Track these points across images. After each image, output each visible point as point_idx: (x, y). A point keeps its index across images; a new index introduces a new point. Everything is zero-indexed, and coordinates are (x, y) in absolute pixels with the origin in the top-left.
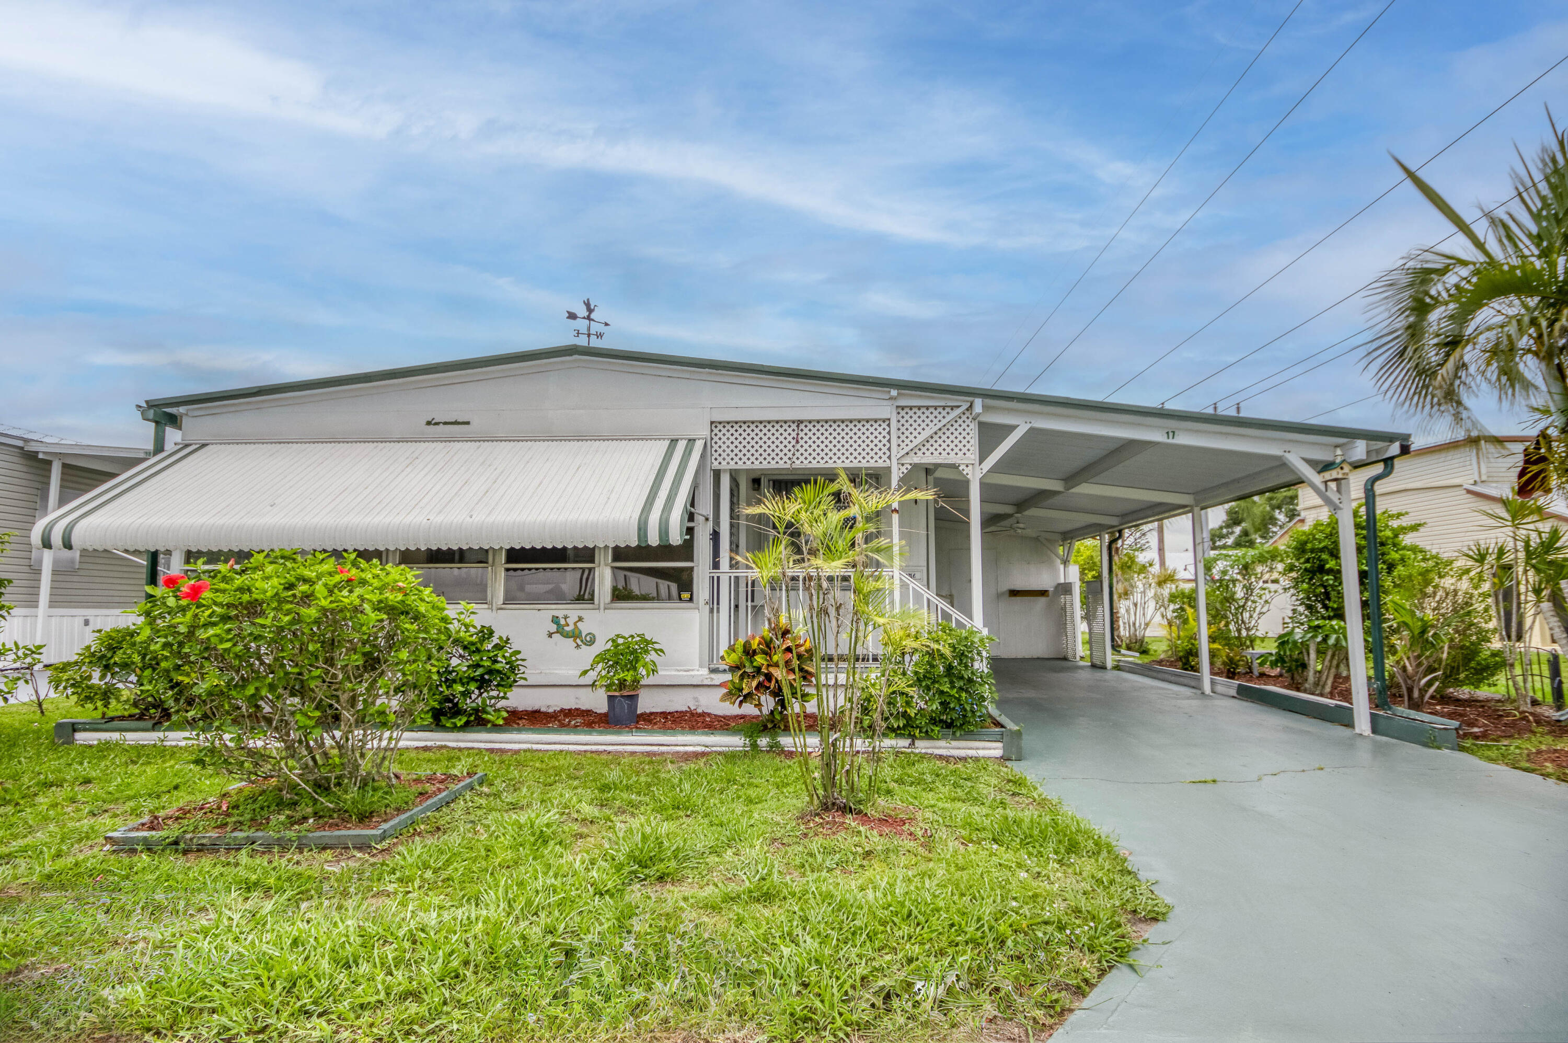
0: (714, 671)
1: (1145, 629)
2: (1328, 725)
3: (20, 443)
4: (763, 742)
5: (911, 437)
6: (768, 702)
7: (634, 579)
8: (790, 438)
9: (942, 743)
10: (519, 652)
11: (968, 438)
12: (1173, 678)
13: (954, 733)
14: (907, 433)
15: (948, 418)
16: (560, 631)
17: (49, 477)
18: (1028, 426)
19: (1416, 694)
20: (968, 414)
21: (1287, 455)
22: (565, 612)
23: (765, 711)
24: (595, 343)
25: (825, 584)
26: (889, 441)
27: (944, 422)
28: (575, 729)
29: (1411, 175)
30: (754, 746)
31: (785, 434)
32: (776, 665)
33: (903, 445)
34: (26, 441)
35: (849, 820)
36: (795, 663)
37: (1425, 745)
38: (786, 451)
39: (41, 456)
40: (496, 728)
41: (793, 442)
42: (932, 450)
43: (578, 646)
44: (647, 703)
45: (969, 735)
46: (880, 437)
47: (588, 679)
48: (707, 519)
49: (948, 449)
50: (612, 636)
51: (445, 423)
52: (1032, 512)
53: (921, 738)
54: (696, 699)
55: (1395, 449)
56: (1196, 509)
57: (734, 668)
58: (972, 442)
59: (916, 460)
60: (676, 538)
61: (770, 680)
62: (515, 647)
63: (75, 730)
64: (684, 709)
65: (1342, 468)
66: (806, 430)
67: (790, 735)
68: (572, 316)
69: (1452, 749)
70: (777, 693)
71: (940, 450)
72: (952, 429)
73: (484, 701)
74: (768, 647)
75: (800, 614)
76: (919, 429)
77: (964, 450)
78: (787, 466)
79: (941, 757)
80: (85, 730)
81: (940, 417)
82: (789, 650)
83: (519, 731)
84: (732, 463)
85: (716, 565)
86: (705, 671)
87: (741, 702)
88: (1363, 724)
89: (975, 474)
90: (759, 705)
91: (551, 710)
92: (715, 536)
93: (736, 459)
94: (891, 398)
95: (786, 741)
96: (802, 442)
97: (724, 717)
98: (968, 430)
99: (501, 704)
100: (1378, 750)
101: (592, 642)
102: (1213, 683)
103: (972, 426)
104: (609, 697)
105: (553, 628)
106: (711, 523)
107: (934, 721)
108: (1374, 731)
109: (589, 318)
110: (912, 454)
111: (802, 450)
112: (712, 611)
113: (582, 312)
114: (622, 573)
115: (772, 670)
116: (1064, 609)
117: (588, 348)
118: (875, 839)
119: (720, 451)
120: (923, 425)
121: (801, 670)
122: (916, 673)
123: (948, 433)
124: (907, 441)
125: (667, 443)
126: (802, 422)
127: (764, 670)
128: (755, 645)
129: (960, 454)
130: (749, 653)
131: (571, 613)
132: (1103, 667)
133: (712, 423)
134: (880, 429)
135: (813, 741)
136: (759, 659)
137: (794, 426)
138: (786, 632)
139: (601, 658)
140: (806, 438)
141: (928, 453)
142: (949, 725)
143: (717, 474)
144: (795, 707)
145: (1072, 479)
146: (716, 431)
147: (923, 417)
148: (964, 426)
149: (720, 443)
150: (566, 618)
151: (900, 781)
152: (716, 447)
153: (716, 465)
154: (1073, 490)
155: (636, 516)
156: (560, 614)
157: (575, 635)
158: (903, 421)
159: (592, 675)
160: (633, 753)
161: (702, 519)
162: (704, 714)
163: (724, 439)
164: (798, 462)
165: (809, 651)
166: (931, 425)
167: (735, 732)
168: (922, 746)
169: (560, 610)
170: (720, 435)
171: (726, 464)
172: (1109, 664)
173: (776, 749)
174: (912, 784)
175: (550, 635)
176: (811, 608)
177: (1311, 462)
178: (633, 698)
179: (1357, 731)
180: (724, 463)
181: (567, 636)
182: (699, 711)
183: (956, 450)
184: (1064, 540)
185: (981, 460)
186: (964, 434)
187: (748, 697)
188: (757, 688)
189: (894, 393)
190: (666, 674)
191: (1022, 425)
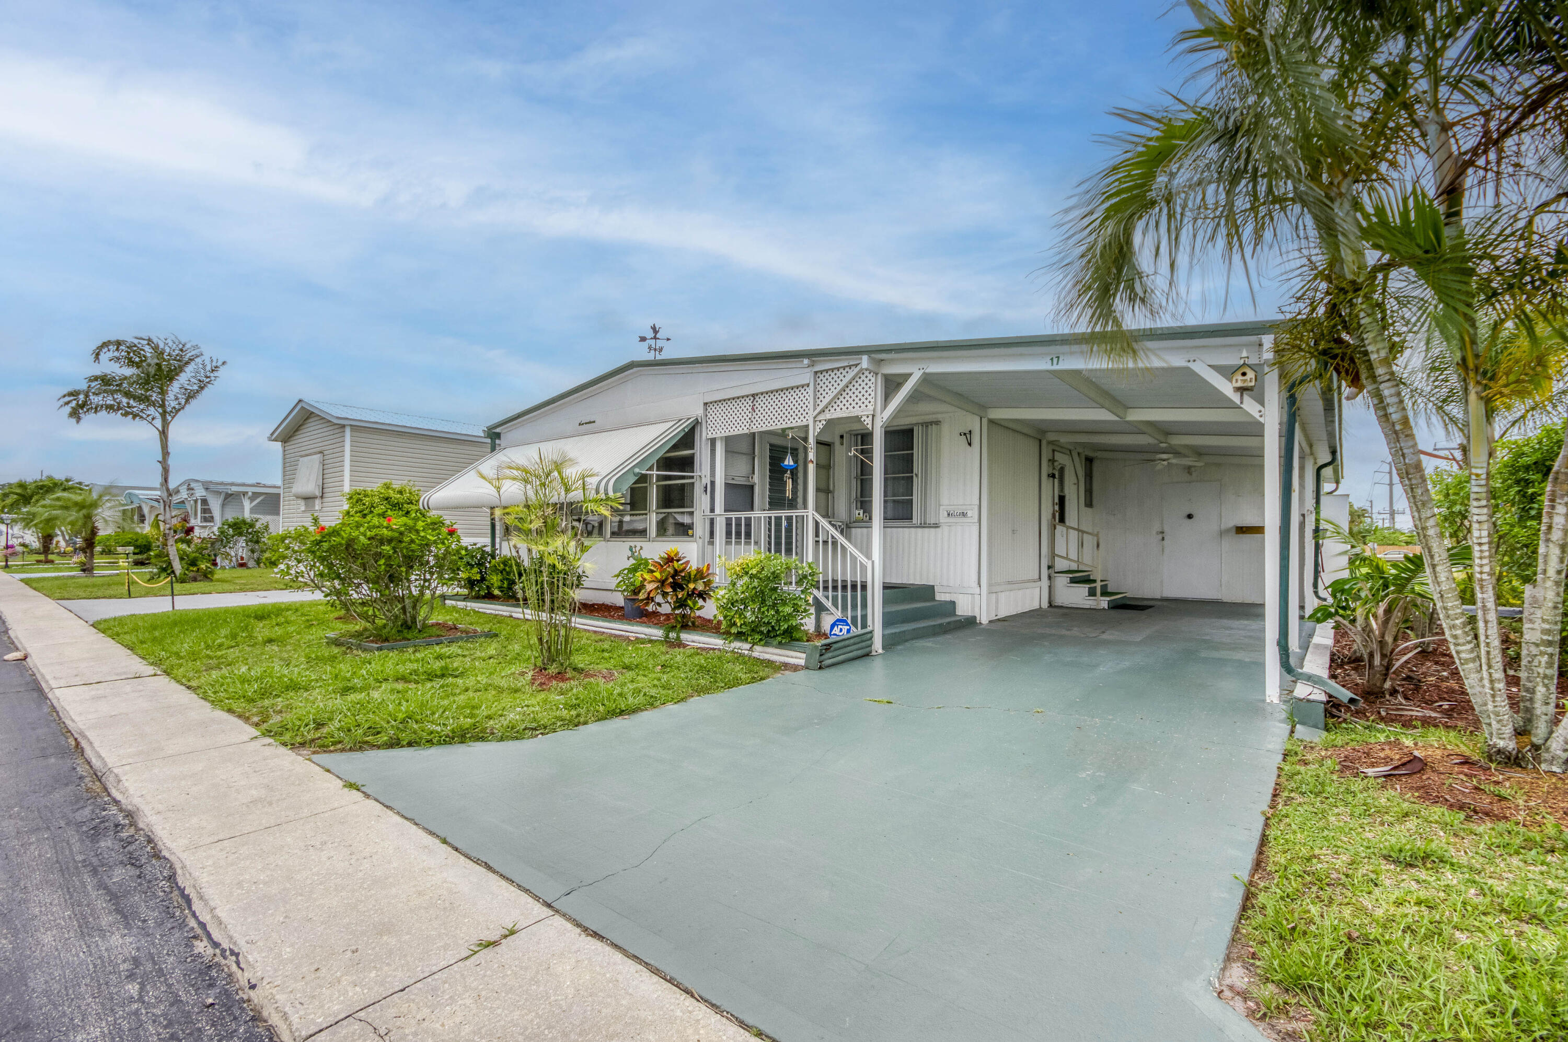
5: (823, 397)
8: (750, 409)
9: (769, 650)
14: (824, 394)
15: (853, 375)
16: (633, 555)
18: (922, 371)
21: (1192, 366)
24: (658, 356)
26: (806, 403)
30: (667, 636)
38: (747, 419)
41: (752, 412)
42: (842, 405)
46: (799, 400)
48: (701, 476)
49: (853, 403)
51: (586, 423)
59: (829, 416)
65: (1244, 374)
66: (759, 401)
68: (643, 339)
71: (848, 405)
72: (858, 385)
77: (868, 402)
78: (749, 431)
79: (758, 659)
89: (877, 423)
93: (721, 429)
94: (805, 367)
96: (757, 411)
98: (871, 383)
103: (874, 379)
105: (630, 554)
106: (706, 479)
109: (655, 338)
110: (827, 411)
111: (757, 418)
117: (655, 360)
119: (712, 424)
120: (832, 385)
123: (855, 389)
124: (820, 401)
126: (757, 395)
129: (863, 406)
131: (638, 544)
133: (706, 404)
134: (798, 393)
137: (751, 399)
140: (760, 407)
141: (838, 409)
146: (709, 408)
147: (831, 378)
148: (867, 380)
149: (711, 418)
150: (635, 547)
152: (709, 422)
153: (710, 436)
156: (633, 545)
158: (817, 384)
163: (713, 414)
164: (754, 427)
166: (836, 385)
167: (658, 625)
169: (633, 542)
170: (711, 412)
175: (628, 559)
180: (714, 433)
183: (860, 403)
185: (883, 408)
186: (868, 387)
191: (915, 371)
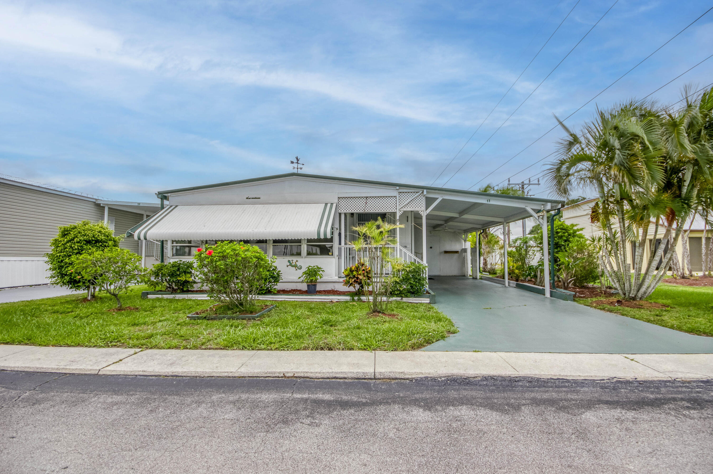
0: (340, 277)
1: (495, 265)
2: (539, 295)
3: (94, 201)
4: (356, 298)
5: (403, 202)
6: (357, 286)
7: (314, 248)
8: (364, 203)
9: (411, 299)
10: (280, 271)
11: (422, 202)
12: (498, 282)
13: (414, 296)
14: (402, 201)
15: (416, 196)
16: (291, 265)
17: (104, 212)
18: (442, 198)
19: (566, 284)
20: (422, 194)
21: (526, 207)
22: (292, 259)
23: (357, 289)
24: (300, 171)
25: (374, 250)
26: (396, 203)
27: (414, 197)
28: (298, 295)
29: (561, 123)
30: (353, 299)
31: (362, 201)
32: (360, 275)
33: (401, 205)
34: (96, 200)
35: (380, 314)
36: (366, 274)
37: (564, 300)
38: (362, 207)
39: (101, 205)
40: (274, 294)
41: (365, 204)
42: (410, 206)
43: (296, 270)
44: (319, 287)
45: (419, 296)
46: (393, 202)
47: (300, 280)
48: (337, 229)
49: (415, 206)
50: (308, 266)
51: (252, 198)
52: (451, 223)
53: (405, 297)
54: (334, 286)
55: (560, 206)
56: (505, 223)
57: (347, 276)
58: (423, 203)
59: (405, 210)
60: (329, 236)
61: (358, 279)
62: (279, 270)
63: (148, 294)
64: (331, 289)
65: (543, 212)
66: (369, 200)
67: (365, 296)
68: (292, 162)
69: (572, 301)
70: (360, 283)
71: (413, 206)
72: (417, 199)
73: (270, 286)
74: (357, 269)
75: (367, 259)
76: (406, 199)
77: (421, 206)
78: (363, 212)
79: (410, 303)
80: (151, 294)
81: (413, 195)
82: (363, 270)
83: (281, 295)
84: (345, 211)
85: (340, 244)
86: (337, 278)
87: (349, 286)
88: (548, 294)
89: (424, 215)
90: (354, 287)
91: (288, 290)
92: (340, 234)
93: (346, 209)
94: (397, 189)
95: (363, 298)
96: (368, 204)
97: (344, 292)
98: (422, 200)
99: (275, 287)
100: (552, 302)
101: (301, 268)
102: (509, 283)
103: (423, 198)
104: (308, 285)
105: (289, 264)
106: (338, 230)
107: (409, 292)
108: (551, 296)
109: (297, 163)
110: (404, 208)
111: (368, 207)
112: (339, 258)
113: (295, 161)
114: (311, 247)
115: (359, 276)
116: (464, 258)
118: (387, 318)
119: (341, 207)
120: (407, 198)
121: (367, 276)
122: (403, 277)
123: (415, 201)
124: (402, 203)
125: (324, 204)
126: (368, 197)
127: (356, 276)
128: (353, 269)
129: (419, 207)
130: (351, 271)
131: (294, 259)
132: (476, 279)
133: (338, 198)
134: (393, 200)
135: (371, 298)
136: (355, 273)
137: (365, 199)
138: (363, 265)
139: (305, 273)
140: (369, 203)
141: (409, 207)
142: (413, 293)
143: (340, 214)
144: (366, 288)
145: (462, 213)
146: (340, 200)
147: (407, 195)
148: (421, 198)
149: (341, 204)
150: (292, 261)
151: (397, 308)
152: (340, 205)
153: (340, 211)
154: (462, 217)
155: (316, 229)
156: (290, 259)
157: (295, 266)
158: (401, 197)
159: (302, 279)
160: (316, 301)
161: (335, 229)
162: (337, 291)
163: (342, 203)
164: (366, 210)
165: (370, 271)
166: (410, 198)
167: (347, 295)
168: (405, 299)
169: (291, 258)
170: (341, 201)
171: (343, 211)
172: (478, 277)
173: (360, 300)
174: (400, 308)
175: (288, 266)
176: (370, 257)
177: (534, 210)
178: (315, 285)
179: (546, 296)
180: (342, 211)
181: (293, 266)
182: (335, 290)
183: (418, 206)
184: (464, 233)
185: (427, 209)
186: (421, 201)
187: (351, 284)
188: (354, 282)
189: (398, 188)
190: (325, 279)
191: (440, 198)
